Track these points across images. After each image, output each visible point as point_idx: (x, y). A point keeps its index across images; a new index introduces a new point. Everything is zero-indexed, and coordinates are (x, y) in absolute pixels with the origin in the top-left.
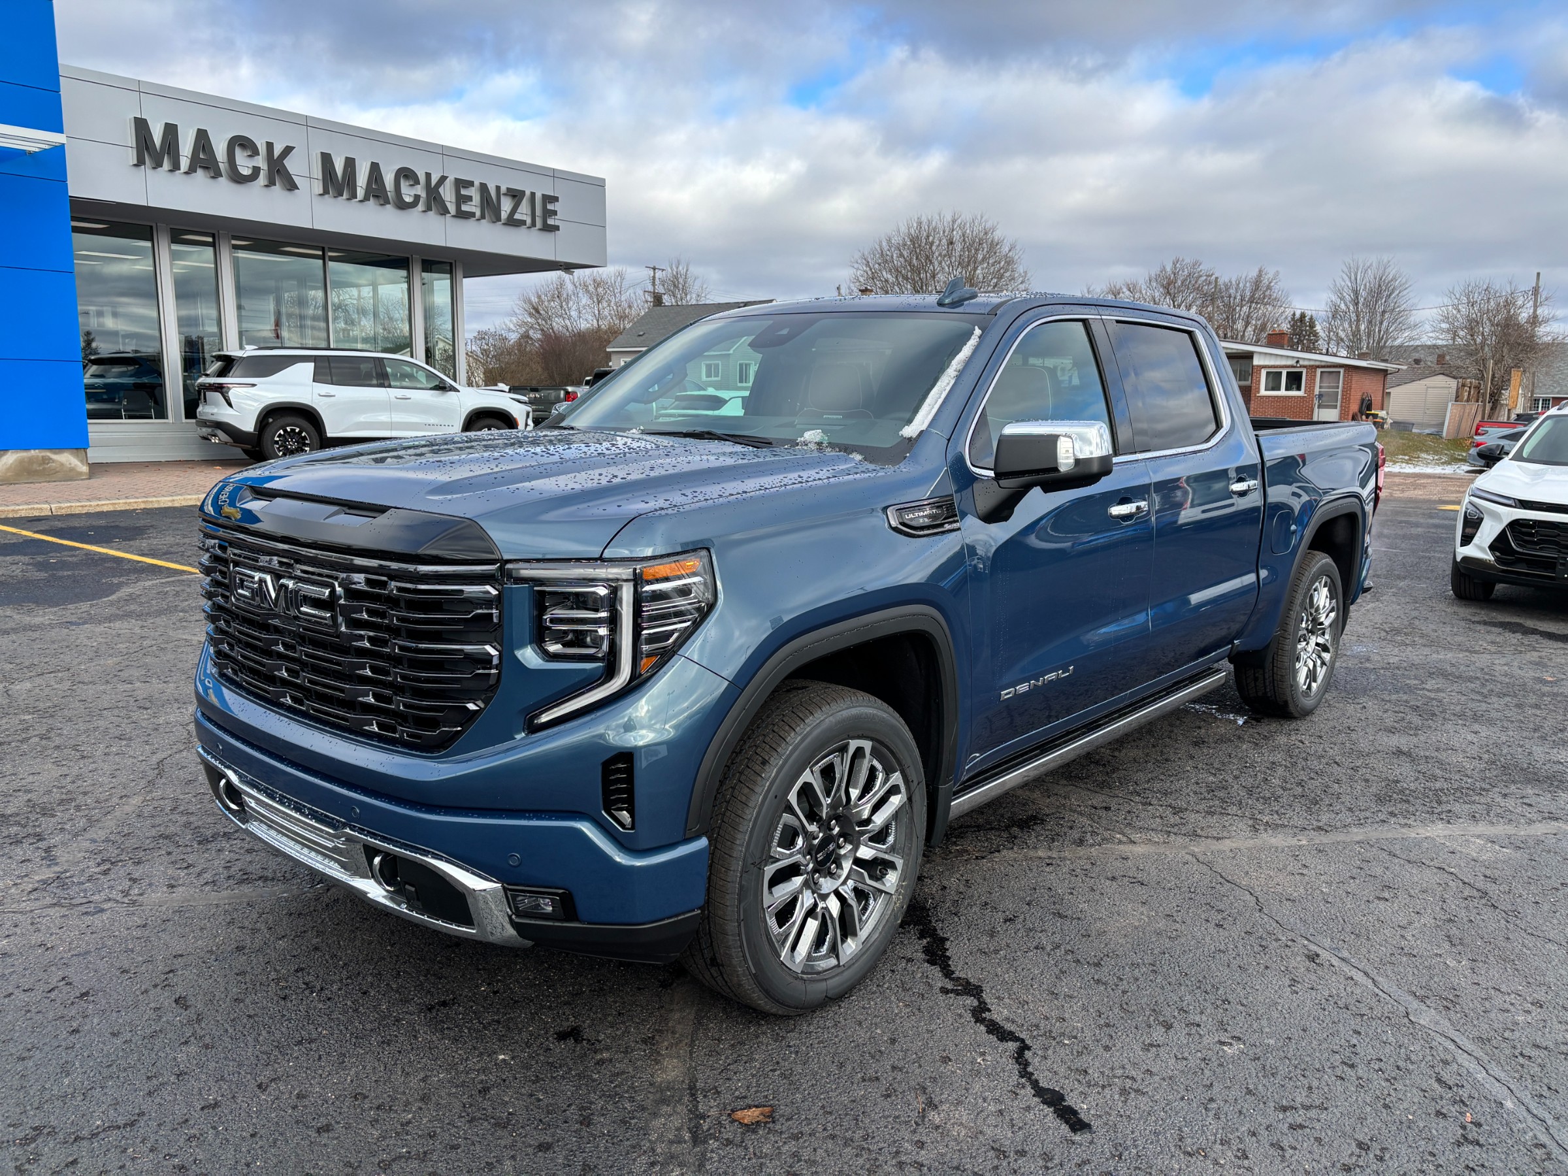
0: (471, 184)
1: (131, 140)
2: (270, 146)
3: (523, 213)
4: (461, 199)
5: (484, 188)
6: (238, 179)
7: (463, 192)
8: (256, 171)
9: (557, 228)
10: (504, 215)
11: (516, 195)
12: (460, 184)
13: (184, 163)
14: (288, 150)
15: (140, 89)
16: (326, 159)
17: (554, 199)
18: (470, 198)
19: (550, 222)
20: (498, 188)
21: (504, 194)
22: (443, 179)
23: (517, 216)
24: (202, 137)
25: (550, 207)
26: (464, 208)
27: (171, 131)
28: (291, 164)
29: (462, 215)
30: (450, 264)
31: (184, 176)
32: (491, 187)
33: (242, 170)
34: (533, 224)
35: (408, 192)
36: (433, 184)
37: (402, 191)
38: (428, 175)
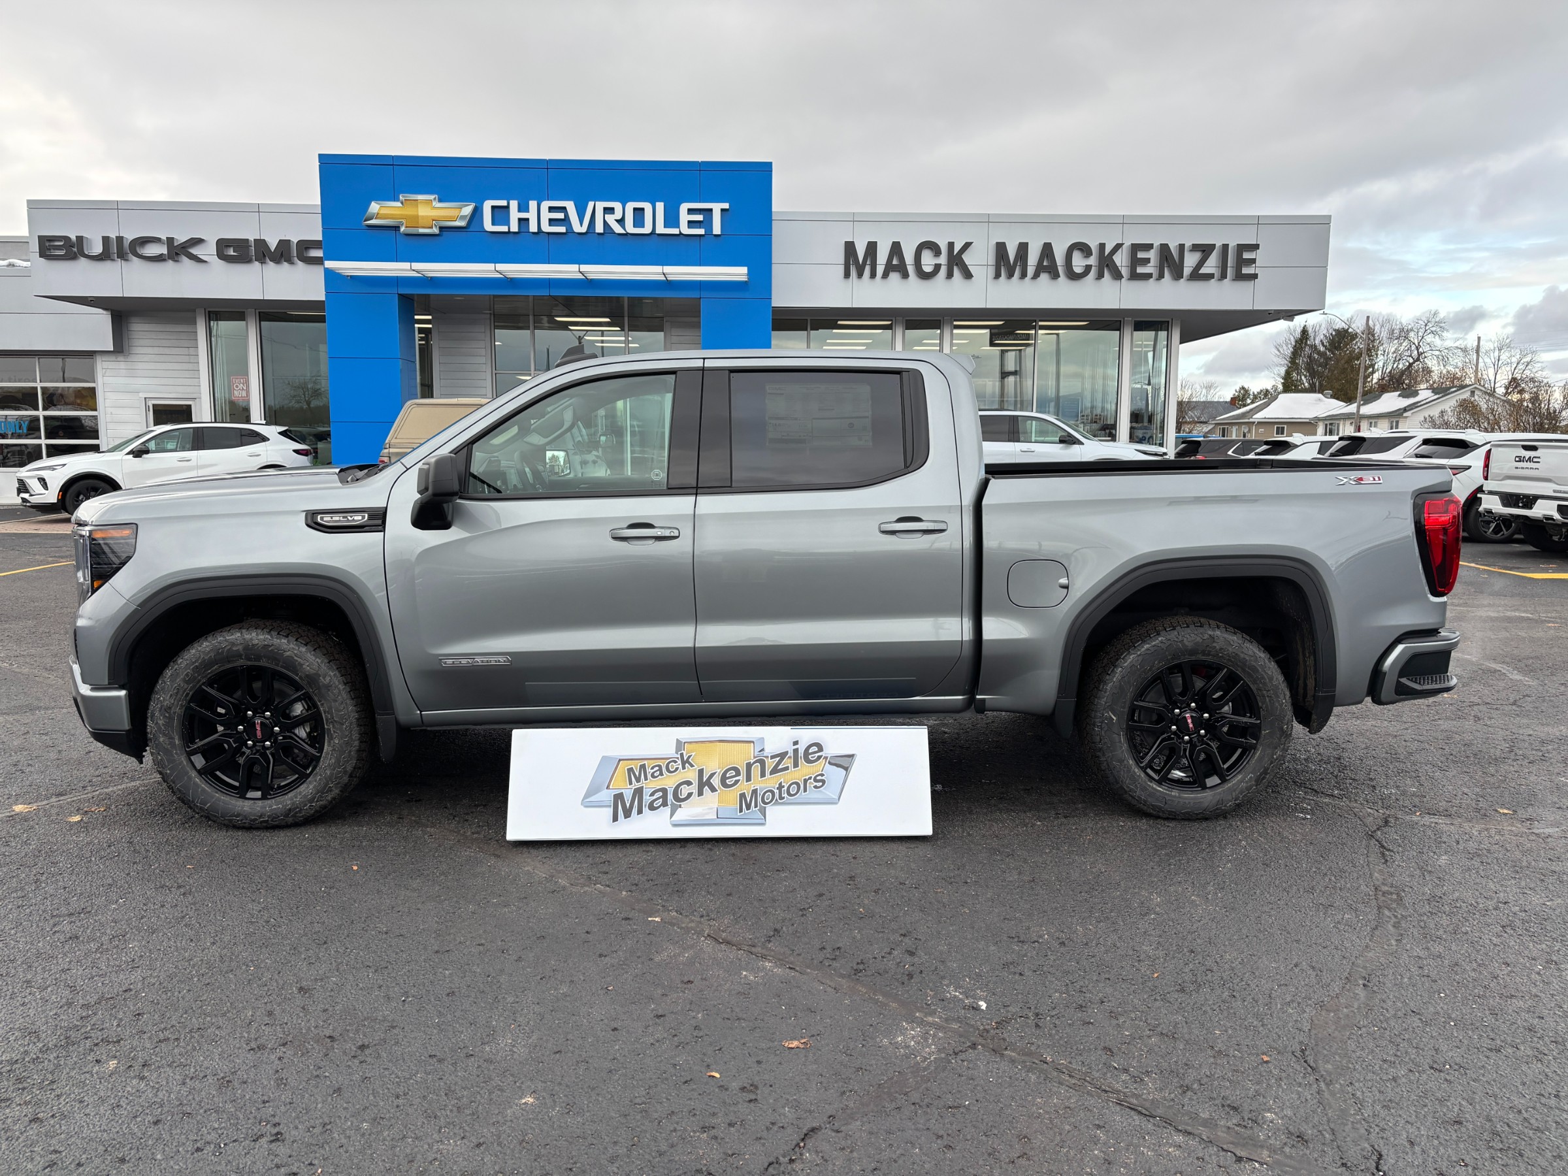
0: (1150, 247)
1: (842, 260)
2: (951, 245)
3: (1211, 266)
4: (1135, 262)
5: (1164, 248)
6: (924, 276)
7: (1141, 255)
8: (937, 267)
9: (1255, 276)
10: (1187, 271)
11: (1205, 250)
12: (1136, 248)
13: (880, 270)
14: (967, 245)
15: (855, 220)
16: (1001, 248)
17: (1255, 247)
18: (1148, 261)
19: (1245, 271)
20: (1182, 247)
21: (1189, 250)
22: (1118, 246)
23: (1203, 271)
24: (896, 248)
25: (1246, 256)
26: (1140, 270)
27: (872, 248)
28: (967, 258)
29: (1135, 276)
30: (1168, 322)
31: (885, 280)
32: (1173, 246)
33: (928, 269)
34: (1223, 276)
35: (1078, 262)
36: (1106, 254)
37: (1074, 263)
38: (1102, 246)
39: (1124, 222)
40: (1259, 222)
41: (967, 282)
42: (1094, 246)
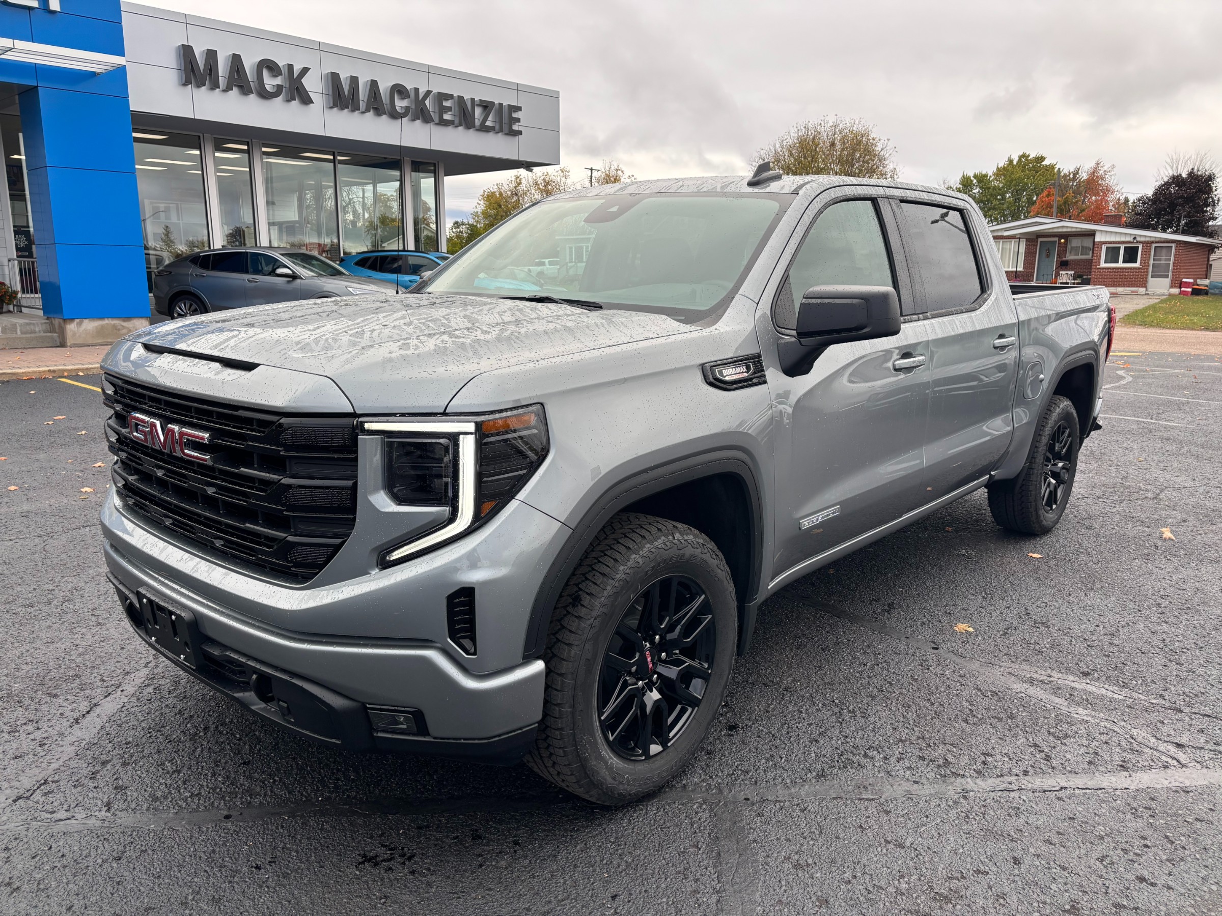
0: (449, 97)
1: (179, 65)
2: (290, 67)
4: (443, 110)
5: (461, 98)
6: (265, 95)
7: (446, 104)
8: (279, 88)
9: (520, 133)
10: (477, 123)
11: (486, 106)
12: (442, 97)
13: (222, 81)
15: (187, 21)
17: (519, 109)
18: (449, 109)
19: (515, 127)
20: (473, 100)
21: (477, 105)
22: (428, 93)
23: (488, 123)
25: (515, 115)
26: (447, 117)
28: (307, 82)
29: (443, 123)
30: (435, 164)
31: (222, 94)
32: (467, 97)
33: (268, 88)
34: (501, 130)
35: (400, 104)
36: (420, 98)
37: (396, 104)
38: (417, 90)
39: (429, 71)
40: (518, 88)
41: (304, 108)
42: (409, 87)
